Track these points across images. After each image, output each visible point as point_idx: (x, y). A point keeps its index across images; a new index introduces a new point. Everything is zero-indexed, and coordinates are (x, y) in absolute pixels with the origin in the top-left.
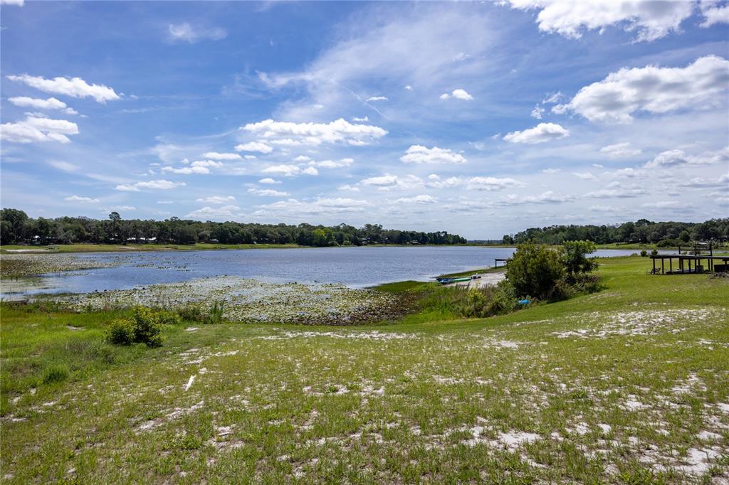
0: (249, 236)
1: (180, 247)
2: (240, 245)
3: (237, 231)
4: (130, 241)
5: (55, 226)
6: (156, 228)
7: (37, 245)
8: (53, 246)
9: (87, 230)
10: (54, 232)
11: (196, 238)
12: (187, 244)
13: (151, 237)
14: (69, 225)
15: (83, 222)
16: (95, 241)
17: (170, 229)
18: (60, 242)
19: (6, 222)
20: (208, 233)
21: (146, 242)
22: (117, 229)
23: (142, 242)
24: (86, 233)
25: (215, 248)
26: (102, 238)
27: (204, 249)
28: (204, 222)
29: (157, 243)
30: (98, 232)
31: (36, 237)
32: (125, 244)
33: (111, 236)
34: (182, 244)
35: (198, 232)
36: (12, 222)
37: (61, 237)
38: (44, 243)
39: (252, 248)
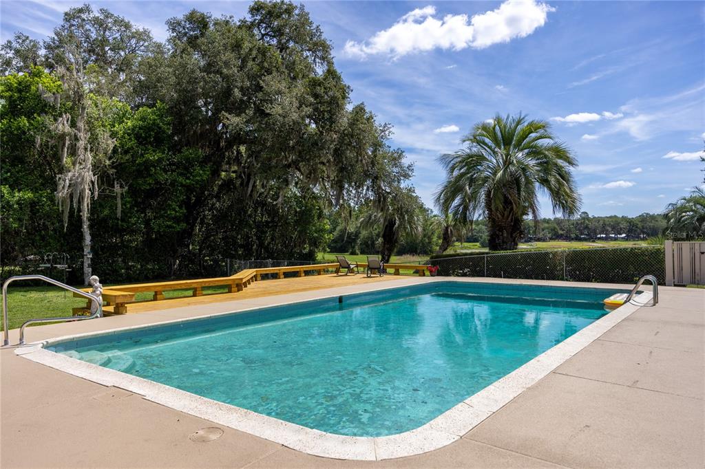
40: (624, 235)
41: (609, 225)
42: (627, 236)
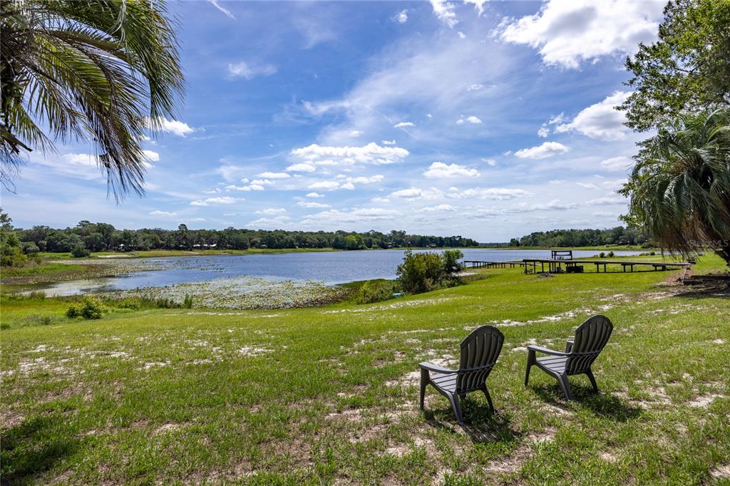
0: (292, 242)
1: (235, 252)
2: (284, 250)
3: (282, 238)
4: (196, 247)
5: (136, 236)
6: (216, 236)
7: (123, 252)
8: (134, 253)
9: (161, 239)
10: (135, 241)
11: (248, 244)
12: (241, 249)
13: (212, 244)
14: (147, 235)
15: (159, 232)
16: (168, 248)
17: (227, 237)
18: (140, 249)
19: (98, 234)
20: (258, 239)
21: (208, 248)
22: (185, 238)
23: (205, 248)
24: (161, 242)
25: (263, 253)
26: (173, 245)
27: (254, 253)
28: (257, 230)
29: (217, 249)
30: (170, 240)
31: (122, 245)
32: (191, 250)
33: (180, 244)
34: (238, 249)
35: (250, 239)
36: (103, 233)
37: (141, 245)
38: (127, 250)
39: (294, 252)
40: (215, 245)
41: (204, 236)
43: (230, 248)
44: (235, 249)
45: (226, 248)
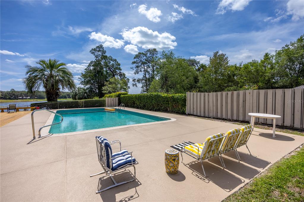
4: (19, 99)
9: (1, 95)
12: (42, 99)
16: (5, 99)
17: (35, 94)
21: (26, 99)
23: (24, 99)
26: (8, 98)
30: (6, 96)
33: (11, 97)
40: (29, 97)
41: (23, 94)
42: (31, 98)
43: (36, 99)
44: (39, 99)
45: (35, 98)
